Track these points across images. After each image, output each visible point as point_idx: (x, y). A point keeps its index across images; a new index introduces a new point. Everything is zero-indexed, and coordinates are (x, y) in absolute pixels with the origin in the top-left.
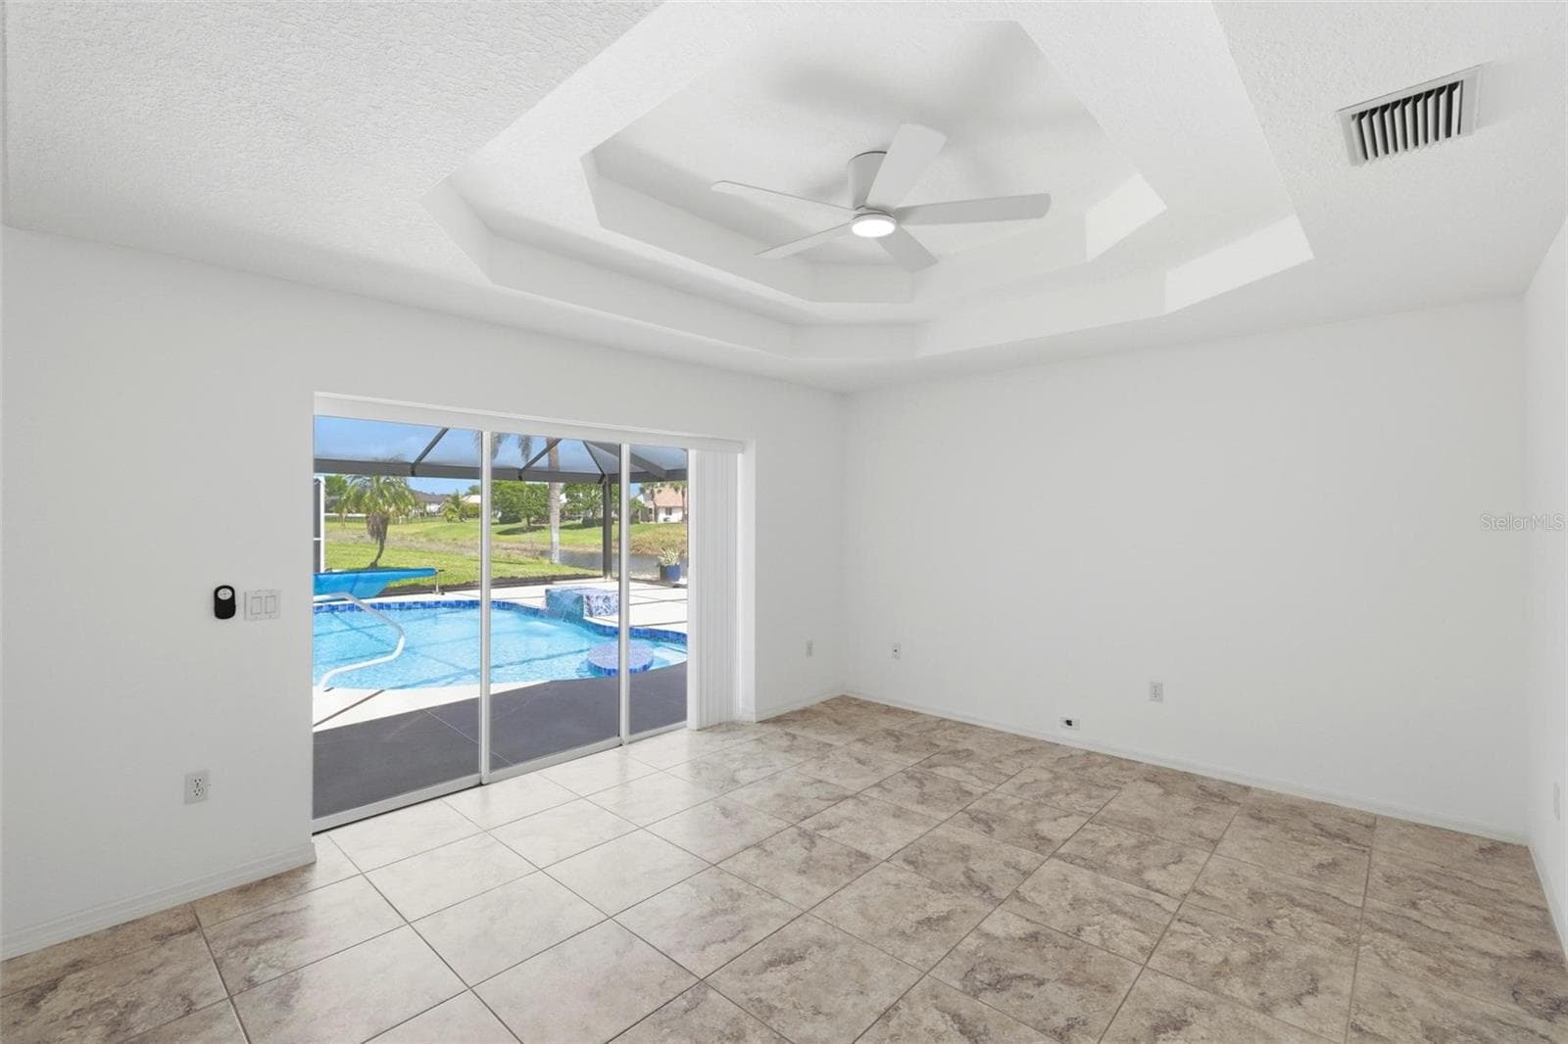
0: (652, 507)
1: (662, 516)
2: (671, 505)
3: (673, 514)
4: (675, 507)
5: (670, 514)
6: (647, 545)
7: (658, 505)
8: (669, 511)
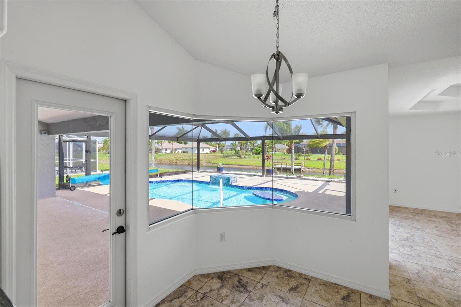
0: (161, 148)
1: (164, 151)
2: (167, 148)
3: (168, 151)
4: (168, 148)
5: (167, 151)
6: (164, 160)
7: (163, 148)
8: (166, 150)
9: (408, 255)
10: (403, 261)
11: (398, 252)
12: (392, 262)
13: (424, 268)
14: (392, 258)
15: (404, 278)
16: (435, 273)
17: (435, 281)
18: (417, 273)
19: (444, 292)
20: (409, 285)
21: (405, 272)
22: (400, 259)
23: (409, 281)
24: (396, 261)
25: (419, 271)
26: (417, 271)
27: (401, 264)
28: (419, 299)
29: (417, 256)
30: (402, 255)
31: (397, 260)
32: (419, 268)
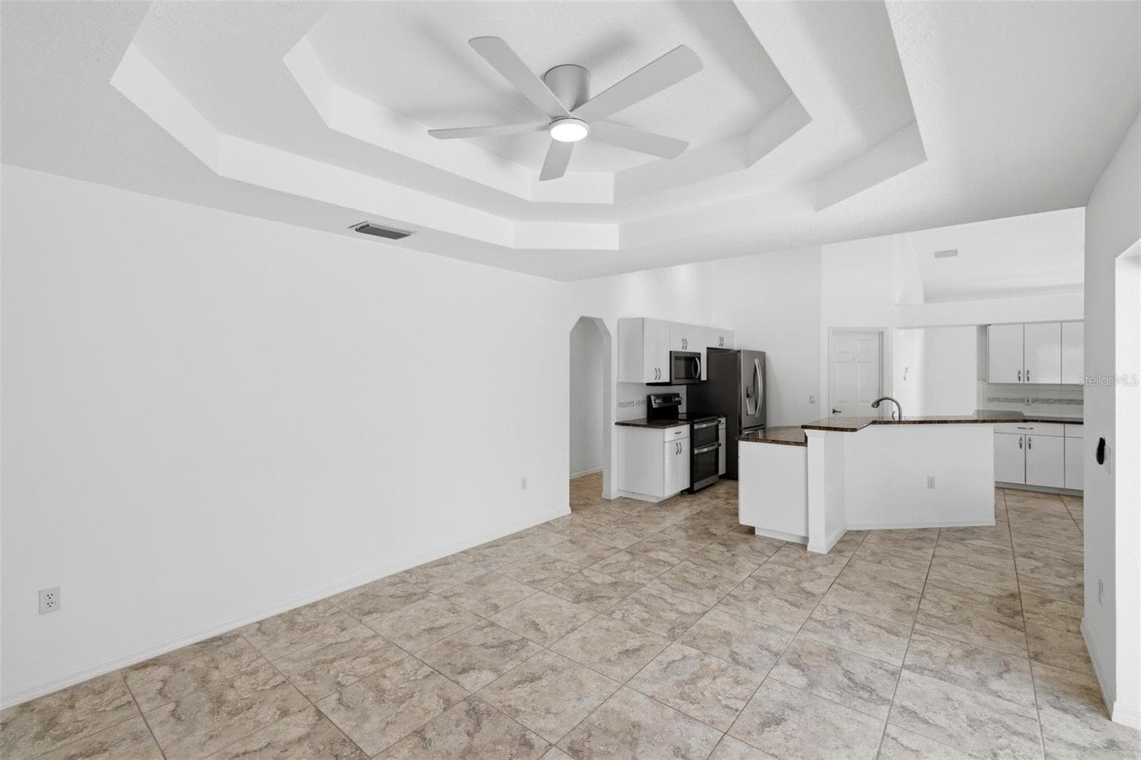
9: (1015, 733)
10: (1039, 708)
11: (1052, 749)
12: (1078, 707)
13: (982, 682)
14: (1078, 720)
15: (1048, 664)
16: (960, 670)
17: (970, 655)
18: (1008, 671)
19: (964, 635)
20: (1036, 650)
21: (1040, 677)
22: (1050, 715)
23: (1036, 657)
24: (1065, 710)
25: (1000, 675)
26: (1006, 676)
27: (1051, 698)
28: (1023, 630)
29: (982, 724)
30: (1039, 735)
31: (1060, 714)
32: (996, 685)
